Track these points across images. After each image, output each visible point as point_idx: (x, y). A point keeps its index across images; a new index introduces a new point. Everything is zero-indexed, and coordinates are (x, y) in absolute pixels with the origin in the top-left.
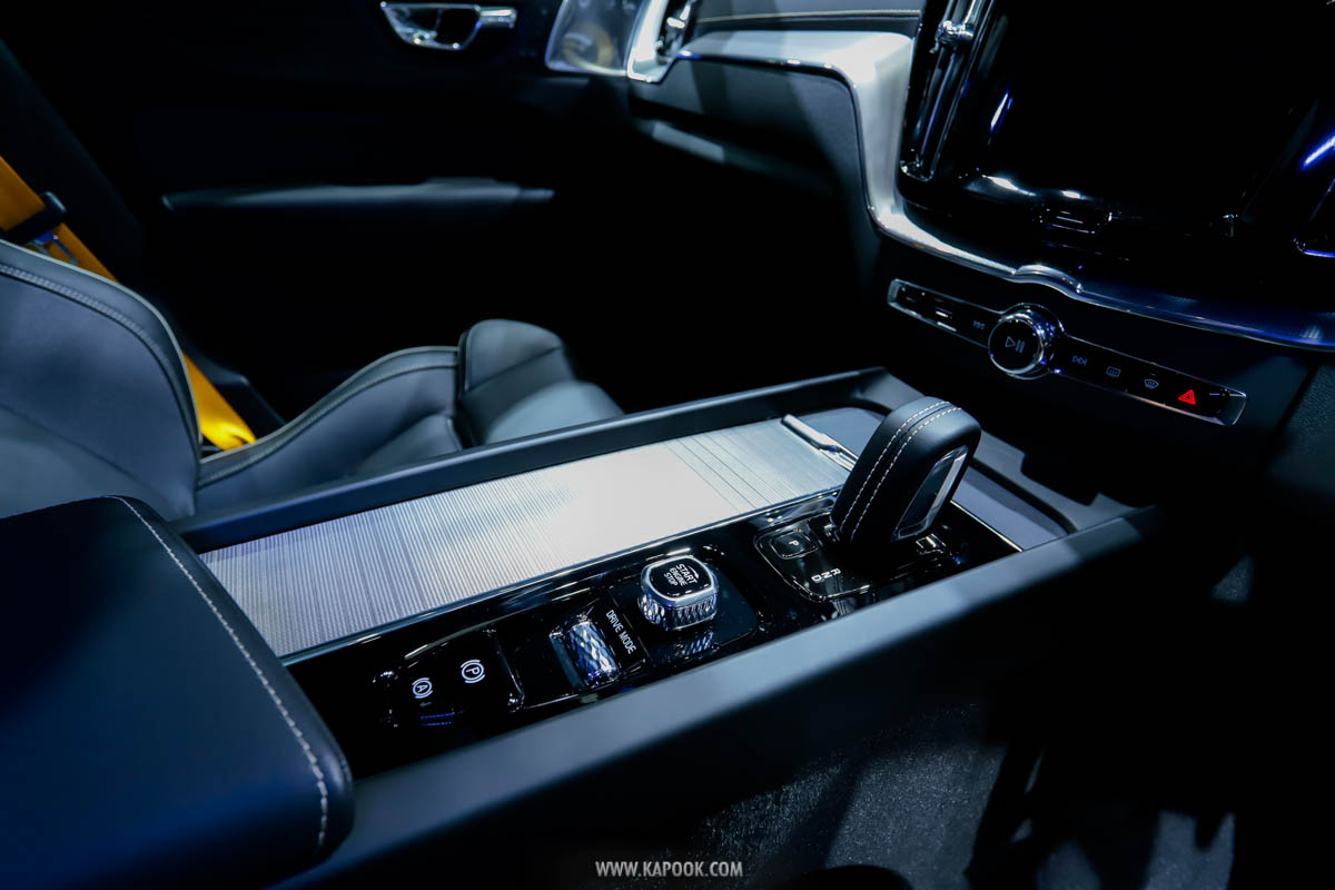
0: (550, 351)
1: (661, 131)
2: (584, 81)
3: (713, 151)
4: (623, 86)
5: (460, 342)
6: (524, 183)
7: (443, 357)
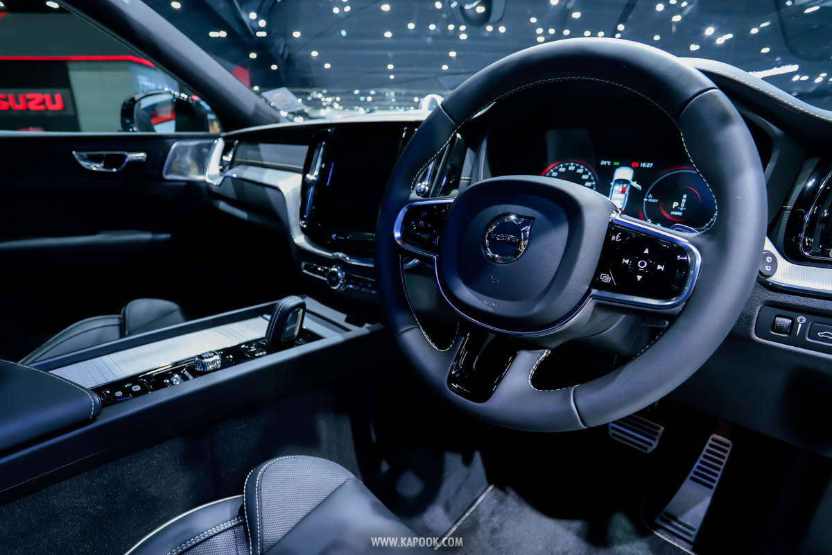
0: (173, 311)
1: (223, 205)
2: (184, 184)
3: (243, 214)
4: (204, 185)
5: (122, 312)
6: (154, 231)
7: (114, 320)
